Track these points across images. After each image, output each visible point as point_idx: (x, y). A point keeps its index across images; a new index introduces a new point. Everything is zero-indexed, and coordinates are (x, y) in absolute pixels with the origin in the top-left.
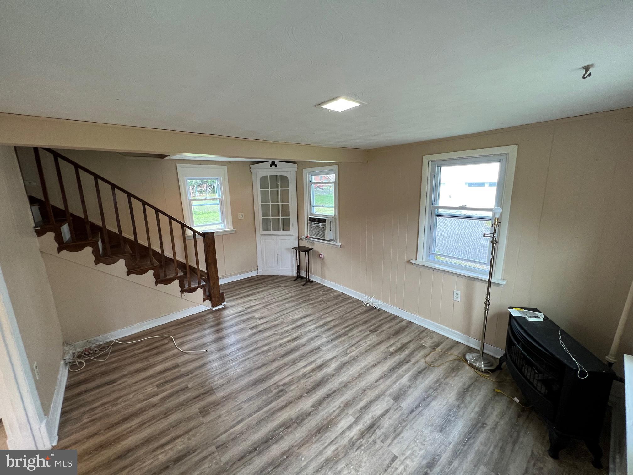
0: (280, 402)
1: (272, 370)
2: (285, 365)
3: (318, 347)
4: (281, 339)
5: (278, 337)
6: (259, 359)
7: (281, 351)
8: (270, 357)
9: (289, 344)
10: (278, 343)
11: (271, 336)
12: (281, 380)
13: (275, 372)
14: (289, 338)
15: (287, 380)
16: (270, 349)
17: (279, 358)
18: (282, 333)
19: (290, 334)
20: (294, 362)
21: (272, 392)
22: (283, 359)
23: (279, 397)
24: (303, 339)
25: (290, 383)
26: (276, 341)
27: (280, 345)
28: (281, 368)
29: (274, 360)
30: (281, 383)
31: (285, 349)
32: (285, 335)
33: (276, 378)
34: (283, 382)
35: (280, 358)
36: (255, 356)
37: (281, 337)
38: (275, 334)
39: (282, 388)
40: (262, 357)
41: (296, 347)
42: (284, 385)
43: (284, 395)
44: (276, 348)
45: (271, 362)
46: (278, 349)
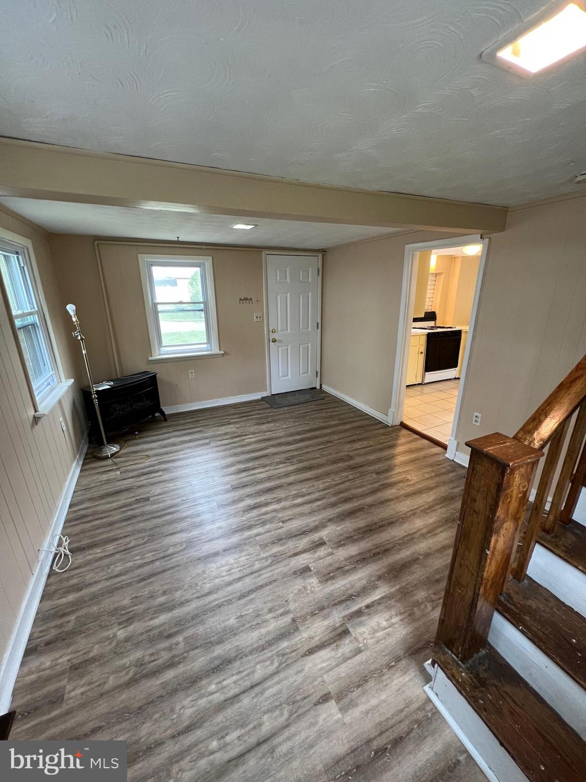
0: (291, 454)
1: (294, 475)
2: (279, 478)
3: (234, 490)
4: (275, 511)
5: (280, 515)
6: (307, 488)
7: (280, 493)
8: (295, 488)
9: (268, 501)
10: (283, 504)
11: (289, 519)
12: (287, 466)
13: (292, 473)
14: (264, 510)
15: (281, 466)
16: (293, 497)
17: (285, 485)
18: (271, 521)
19: (261, 517)
20: (269, 479)
21: (297, 460)
22: (281, 483)
23: (291, 456)
24: (245, 504)
25: (280, 463)
26: (284, 509)
27: (279, 501)
28: (285, 475)
29: (290, 484)
30: (288, 464)
31: (275, 495)
32: (268, 516)
33: (291, 468)
34: (286, 465)
35: (283, 486)
36: (312, 493)
37: (274, 514)
38: (283, 522)
39: (287, 461)
40: (304, 490)
41: (260, 495)
42: (286, 463)
43: (288, 457)
44: (286, 499)
45: (294, 483)
46: (283, 496)
